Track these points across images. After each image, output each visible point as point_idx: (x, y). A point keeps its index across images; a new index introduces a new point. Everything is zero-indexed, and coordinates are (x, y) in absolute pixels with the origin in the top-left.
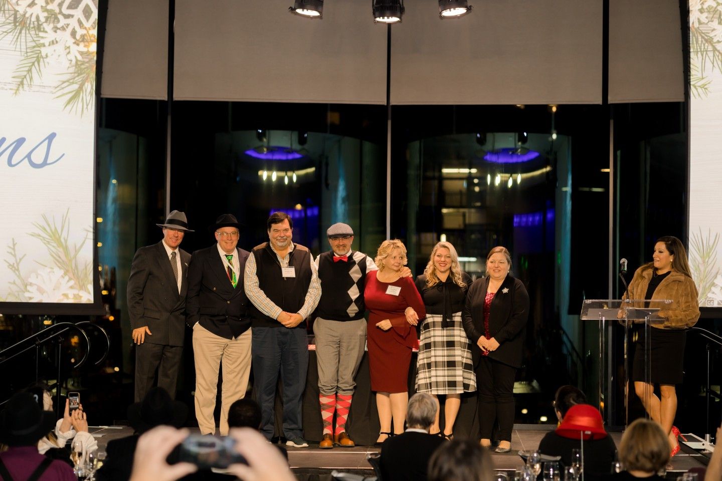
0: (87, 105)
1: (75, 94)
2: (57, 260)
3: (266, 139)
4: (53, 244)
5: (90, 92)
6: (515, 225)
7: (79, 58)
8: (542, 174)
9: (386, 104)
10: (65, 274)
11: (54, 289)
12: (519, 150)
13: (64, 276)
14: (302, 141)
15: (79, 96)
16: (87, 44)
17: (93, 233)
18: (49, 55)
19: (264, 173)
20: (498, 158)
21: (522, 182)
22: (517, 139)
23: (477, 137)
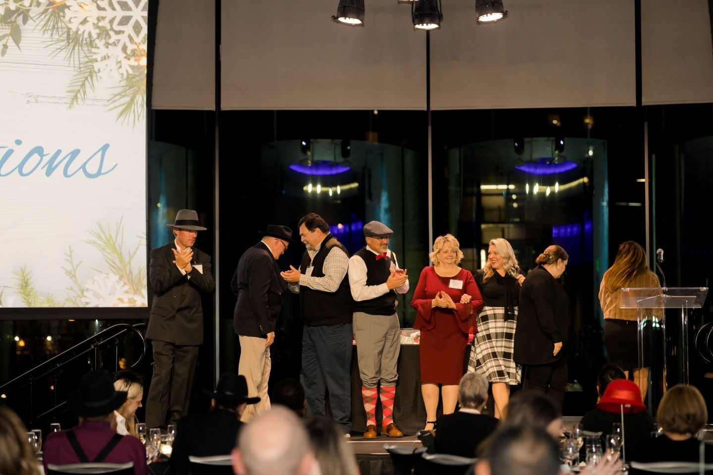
0: (139, 117)
1: (127, 106)
2: (113, 267)
3: (309, 151)
4: (107, 250)
5: (141, 104)
6: (553, 236)
7: (131, 71)
8: (579, 185)
9: (426, 109)
10: (120, 279)
11: (110, 294)
12: (556, 159)
13: (119, 281)
14: (345, 153)
15: (131, 108)
16: (137, 58)
17: (146, 239)
18: (101, 70)
19: (309, 188)
20: (536, 169)
21: (560, 192)
22: (554, 148)
23: (515, 146)
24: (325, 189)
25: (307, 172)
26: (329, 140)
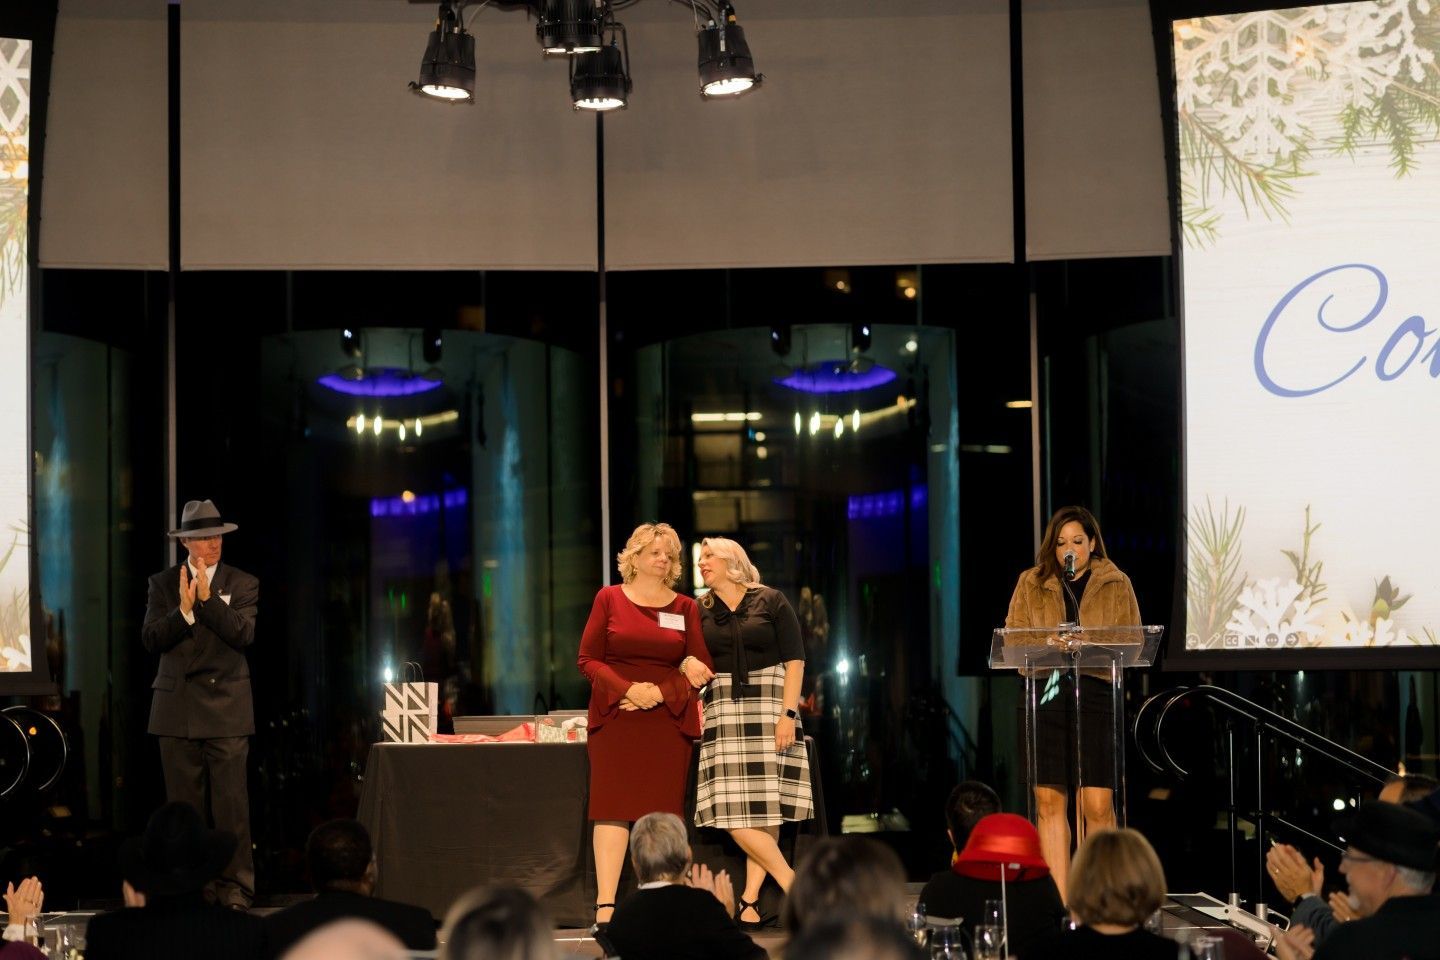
0: (12, 284)
3: (359, 350)
5: (17, 257)
6: (850, 516)
8: (900, 414)
9: (596, 269)
12: (855, 363)
14: (432, 354)
16: (8, 163)
17: (29, 533)
19: (359, 423)
20: (814, 383)
21: (862, 429)
22: (849, 342)
23: (773, 339)
24: (391, 424)
25: (356, 390)
26: (401, 331)
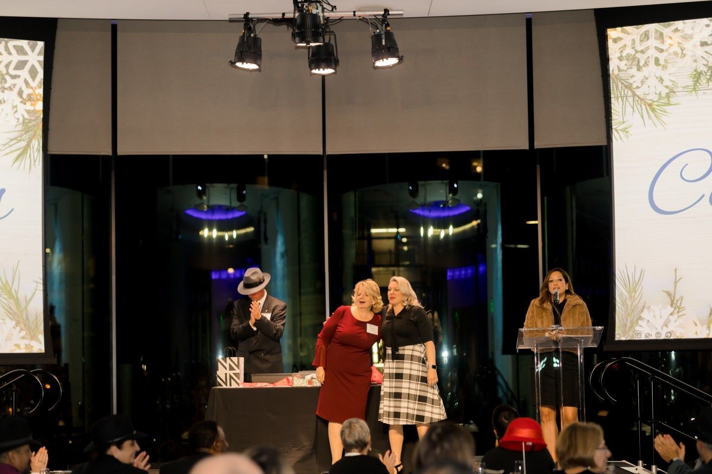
0: (36, 162)
1: (23, 151)
2: (9, 313)
3: (205, 196)
5: (37, 149)
6: (448, 278)
7: (27, 116)
8: (473, 227)
9: (322, 153)
10: (17, 325)
11: (6, 340)
12: (450, 202)
14: (241, 198)
15: (27, 153)
16: (33, 102)
19: (205, 233)
20: (430, 212)
21: (454, 235)
22: (448, 191)
23: (410, 190)
24: (221, 234)
25: (203, 216)
26: (225, 185)
